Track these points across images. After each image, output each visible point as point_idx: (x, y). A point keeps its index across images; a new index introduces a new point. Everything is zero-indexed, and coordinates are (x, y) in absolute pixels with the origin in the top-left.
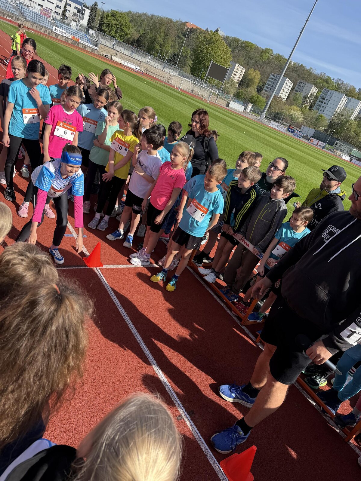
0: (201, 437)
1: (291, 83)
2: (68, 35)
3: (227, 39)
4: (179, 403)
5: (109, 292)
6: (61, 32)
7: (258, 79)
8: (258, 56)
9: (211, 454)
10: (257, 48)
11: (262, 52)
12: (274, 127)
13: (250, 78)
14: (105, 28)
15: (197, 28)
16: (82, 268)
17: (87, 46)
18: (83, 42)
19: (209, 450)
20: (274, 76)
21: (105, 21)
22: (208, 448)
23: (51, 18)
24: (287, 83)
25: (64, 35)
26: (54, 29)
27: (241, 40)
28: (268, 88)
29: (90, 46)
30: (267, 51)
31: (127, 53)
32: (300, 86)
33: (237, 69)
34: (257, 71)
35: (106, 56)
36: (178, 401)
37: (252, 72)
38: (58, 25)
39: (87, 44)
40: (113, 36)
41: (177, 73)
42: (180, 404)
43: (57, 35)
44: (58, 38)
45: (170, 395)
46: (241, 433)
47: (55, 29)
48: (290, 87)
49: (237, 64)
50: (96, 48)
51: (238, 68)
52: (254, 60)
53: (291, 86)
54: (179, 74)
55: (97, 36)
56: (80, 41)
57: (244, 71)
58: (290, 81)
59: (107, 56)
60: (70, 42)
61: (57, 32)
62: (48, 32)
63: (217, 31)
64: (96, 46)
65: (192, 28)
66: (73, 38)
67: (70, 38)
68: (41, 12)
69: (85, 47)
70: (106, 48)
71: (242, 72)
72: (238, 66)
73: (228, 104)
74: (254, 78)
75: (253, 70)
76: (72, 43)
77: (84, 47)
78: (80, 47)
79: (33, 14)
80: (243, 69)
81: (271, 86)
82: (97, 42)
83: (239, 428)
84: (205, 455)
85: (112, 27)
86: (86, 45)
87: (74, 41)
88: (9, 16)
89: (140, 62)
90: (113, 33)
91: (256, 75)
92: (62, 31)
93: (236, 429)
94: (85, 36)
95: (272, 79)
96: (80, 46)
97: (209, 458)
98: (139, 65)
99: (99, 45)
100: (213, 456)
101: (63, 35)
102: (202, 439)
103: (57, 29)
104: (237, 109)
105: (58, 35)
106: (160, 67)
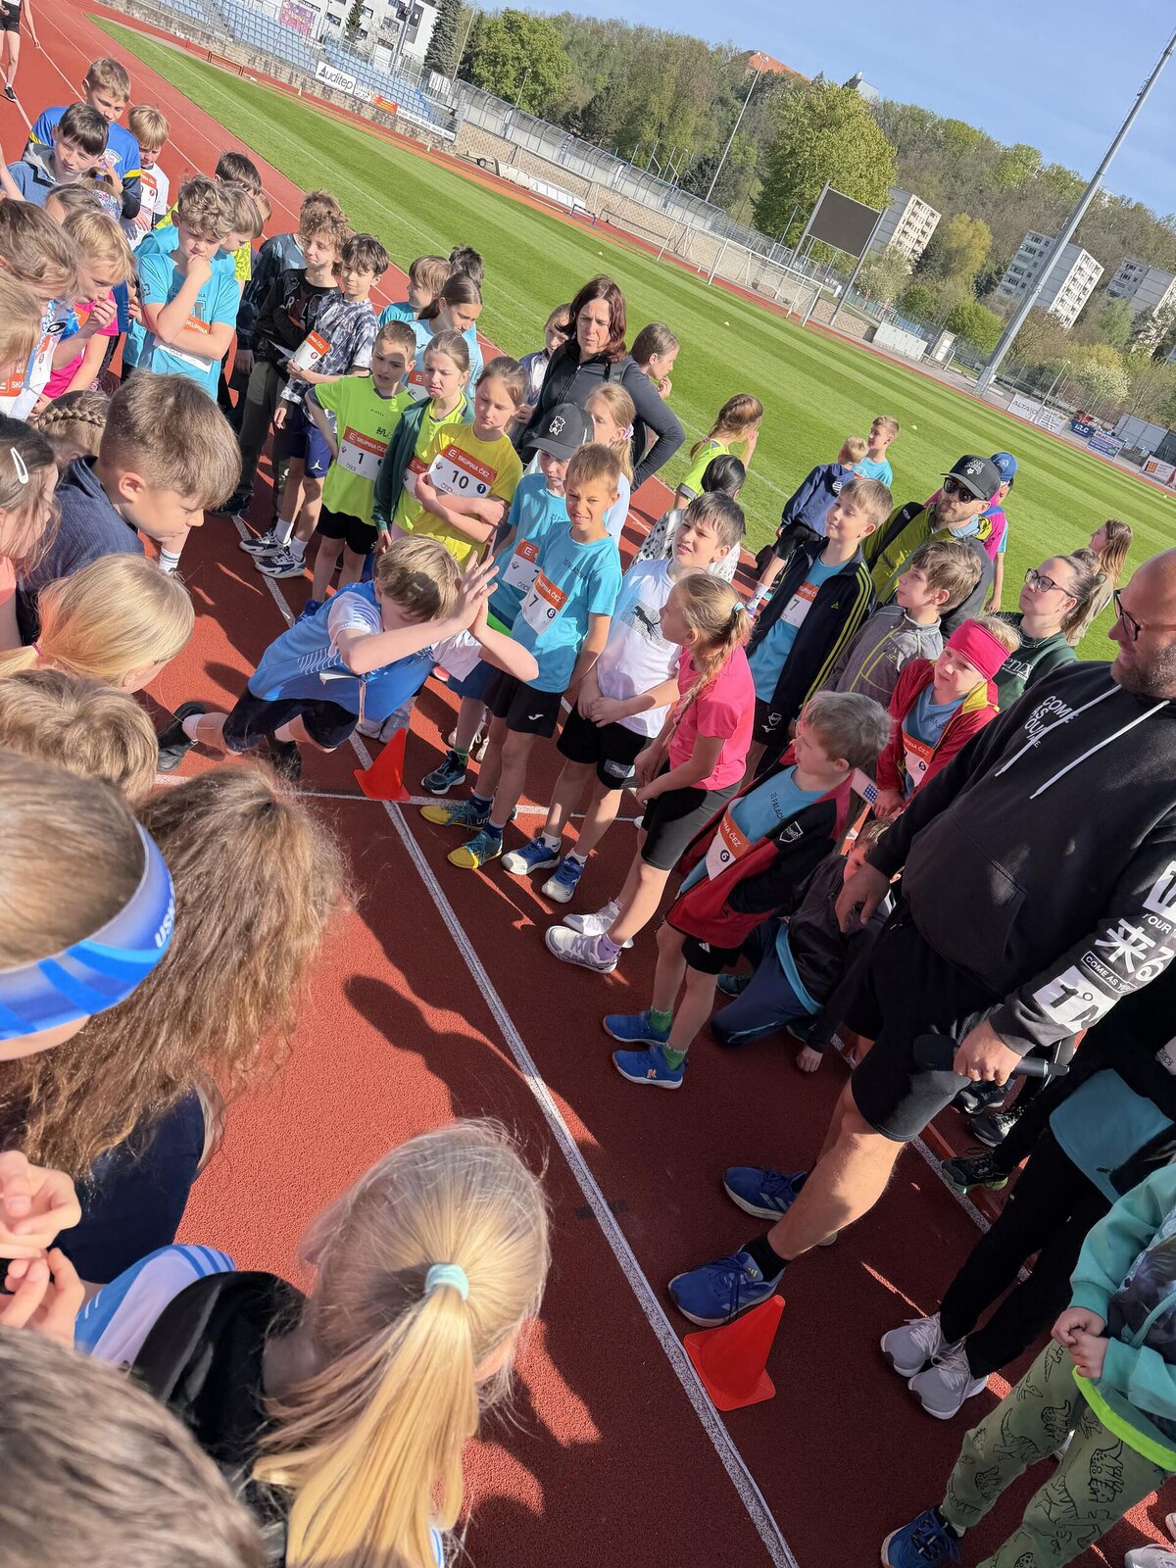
0: (639, 1270)
1: (1097, 268)
2: (362, 92)
3: (883, 113)
4: (588, 1174)
5: (420, 870)
6: (343, 81)
7: (983, 248)
8: (988, 170)
9: (663, 1314)
10: (986, 144)
11: (1004, 157)
12: (1023, 414)
13: (954, 245)
14: (481, 69)
15: (785, 71)
16: (350, 797)
17: (421, 128)
18: (408, 116)
19: (656, 1303)
20: (1037, 240)
21: (483, 46)
22: (654, 1297)
23: (313, 35)
24: (1084, 266)
25: (350, 91)
26: (319, 70)
27: (932, 117)
28: (1012, 281)
29: (431, 127)
30: (1021, 155)
31: (549, 152)
32: (1125, 277)
33: (914, 214)
34: (980, 223)
35: (479, 161)
36: (586, 1171)
37: (962, 227)
38: (334, 57)
39: (420, 121)
40: (508, 99)
41: (709, 224)
42: (589, 1177)
43: (328, 90)
44: (332, 101)
45: (565, 1151)
46: (756, 1272)
47: (324, 70)
48: (1091, 279)
49: (914, 198)
50: (450, 135)
51: (917, 208)
52: (972, 184)
53: (1097, 278)
54: (713, 228)
55: (456, 96)
56: (401, 111)
57: (935, 222)
58: (1092, 259)
59: (482, 163)
60: (368, 113)
61: (328, 82)
62: (300, 80)
63: (853, 83)
64: (451, 127)
65: (770, 72)
66: (380, 99)
67: (368, 100)
68: (282, 16)
69: (415, 129)
70: (482, 136)
71: (928, 224)
72: (918, 203)
73: (874, 330)
74: (970, 246)
75: (966, 217)
76: (374, 119)
77: (413, 131)
78: (398, 130)
79: (259, 21)
80: (933, 215)
81: (1026, 274)
82: (453, 114)
83: (751, 1260)
84: (644, 1314)
85: (504, 65)
86: (417, 126)
87: (380, 113)
88: (183, 27)
89: (587, 185)
90: (507, 86)
91: (976, 238)
92: (346, 76)
93: (742, 1260)
94: (418, 96)
95: (1031, 250)
96: (400, 129)
97: (653, 1322)
98: (585, 195)
99: (460, 126)
100: (665, 1318)
101: (347, 91)
102: (641, 1274)
103: (330, 70)
104: (900, 348)
105: (332, 89)
106: (654, 201)
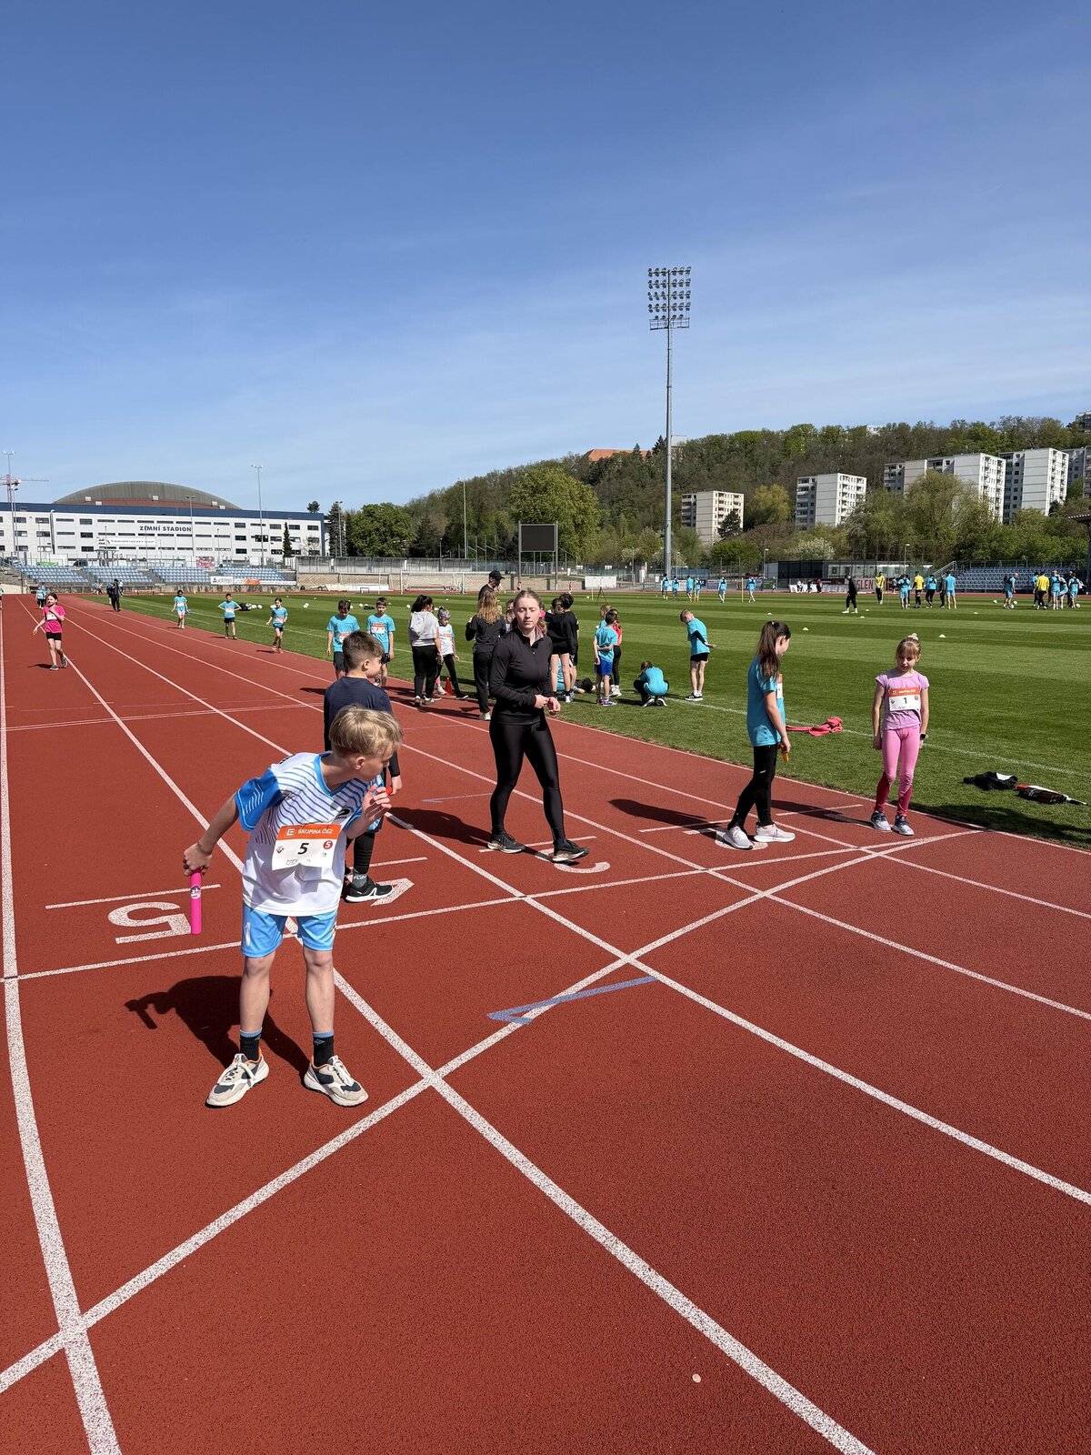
1: (859, 480)
2: (239, 581)
6: (226, 581)
14: (360, 544)
17: (275, 586)
18: (268, 583)
20: (806, 481)
21: (356, 531)
24: (845, 482)
26: (212, 580)
27: (724, 437)
29: (282, 583)
30: (800, 432)
31: (363, 570)
39: (274, 583)
43: (220, 587)
47: (215, 580)
50: (296, 583)
56: (262, 582)
58: (851, 476)
59: (321, 589)
60: (244, 589)
61: (219, 584)
62: (204, 588)
63: (661, 437)
64: (295, 579)
66: (249, 581)
67: (244, 584)
68: (198, 564)
70: (317, 577)
71: (736, 503)
74: (774, 504)
76: (249, 590)
80: (736, 496)
81: (811, 505)
82: (297, 573)
86: (273, 586)
87: (251, 587)
89: (388, 577)
92: (229, 578)
95: (804, 489)
96: (264, 590)
98: (387, 582)
99: (298, 576)
103: (218, 578)
104: (602, 586)
105: (221, 586)
